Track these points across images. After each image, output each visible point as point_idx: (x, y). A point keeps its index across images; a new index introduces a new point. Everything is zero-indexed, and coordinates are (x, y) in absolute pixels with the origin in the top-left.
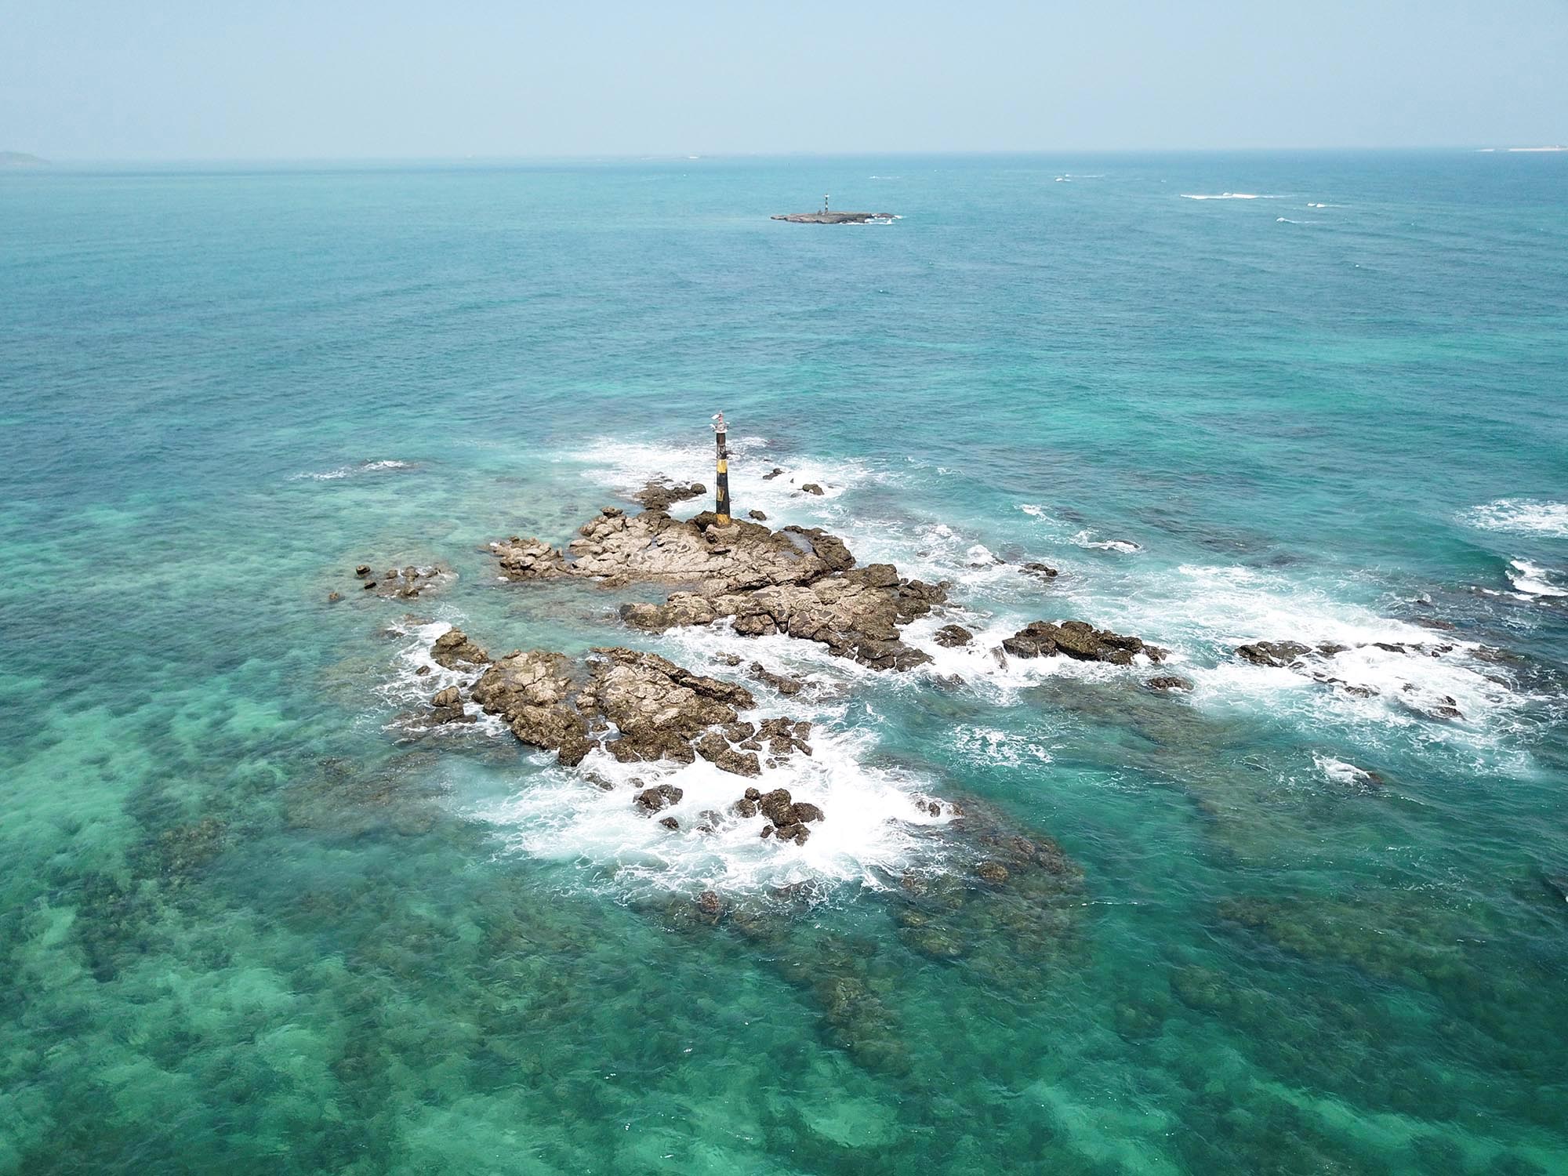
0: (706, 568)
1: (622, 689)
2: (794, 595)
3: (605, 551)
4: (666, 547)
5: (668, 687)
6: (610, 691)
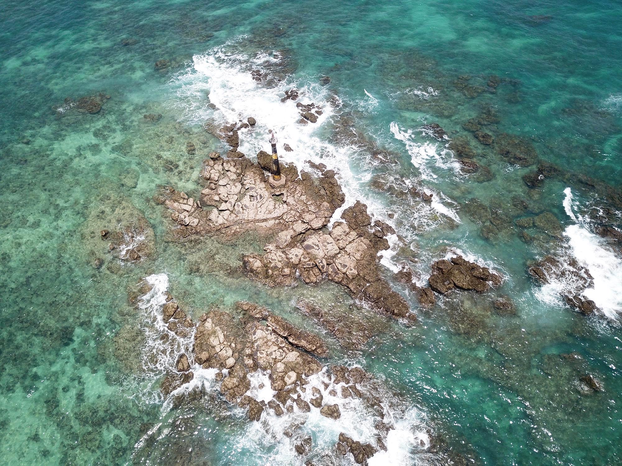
0: (275, 215)
2: (325, 246)
3: (221, 201)
4: (251, 193)
5: (285, 349)
6: (259, 354)
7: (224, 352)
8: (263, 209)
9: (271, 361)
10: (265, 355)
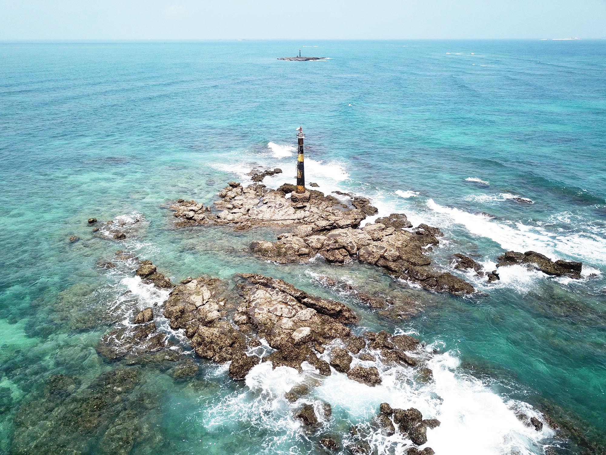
0: (296, 217)
1: (266, 310)
2: (354, 235)
3: (234, 207)
4: (269, 204)
5: (296, 307)
6: (256, 310)
7: (207, 306)
8: (282, 213)
9: (274, 317)
10: (265, 311)
